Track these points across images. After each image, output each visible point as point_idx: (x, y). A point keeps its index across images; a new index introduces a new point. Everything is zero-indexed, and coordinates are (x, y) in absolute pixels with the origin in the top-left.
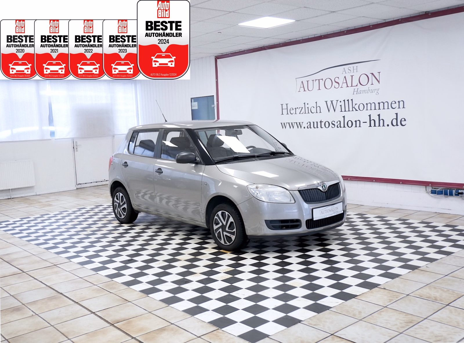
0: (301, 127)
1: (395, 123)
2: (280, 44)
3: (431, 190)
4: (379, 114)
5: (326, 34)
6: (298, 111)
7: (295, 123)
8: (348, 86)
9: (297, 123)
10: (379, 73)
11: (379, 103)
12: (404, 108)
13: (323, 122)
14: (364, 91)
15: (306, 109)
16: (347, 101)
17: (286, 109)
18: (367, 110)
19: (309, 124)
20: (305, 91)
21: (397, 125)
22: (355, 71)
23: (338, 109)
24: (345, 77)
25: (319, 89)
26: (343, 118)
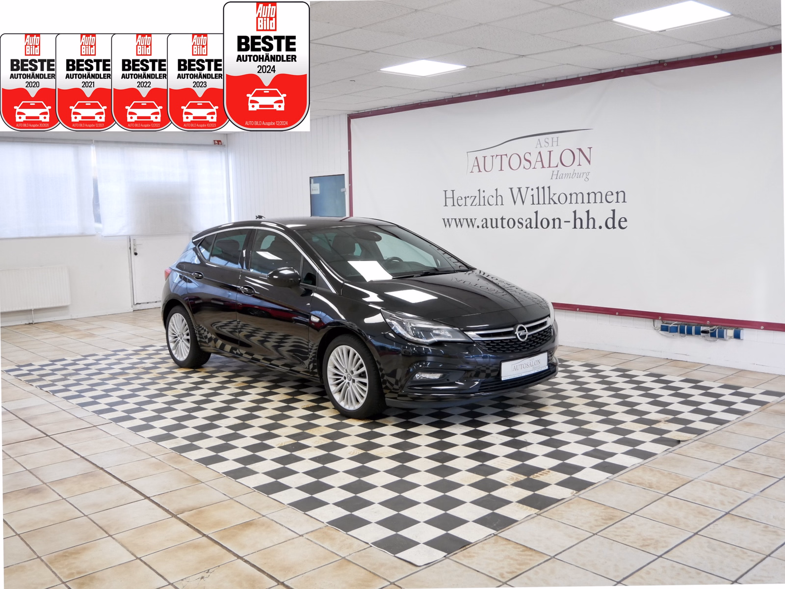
0: (473, 226)
1: (610, 224)
2: (445, 99)
3: (662, 326)
4: (589, 210)
5: (514, 87)
6: (469, 201)
7: (465, 220)
8: (543, 167)
9: (467, 219)
10: (590, 148)
11: (589, 194)
12: (624, 202)
13: (505, 219)
14: (567, 175)
15: (480, 200)
16: (542, 189)
17: (451, 198)
18: (571, 203)
19: (484, 221)
20: (480, 171)
21: (614, 227)
22: (555, 144)
23: (529, 200)
24: (540, 153)
25: (501, 170)
26: (535, 214)
